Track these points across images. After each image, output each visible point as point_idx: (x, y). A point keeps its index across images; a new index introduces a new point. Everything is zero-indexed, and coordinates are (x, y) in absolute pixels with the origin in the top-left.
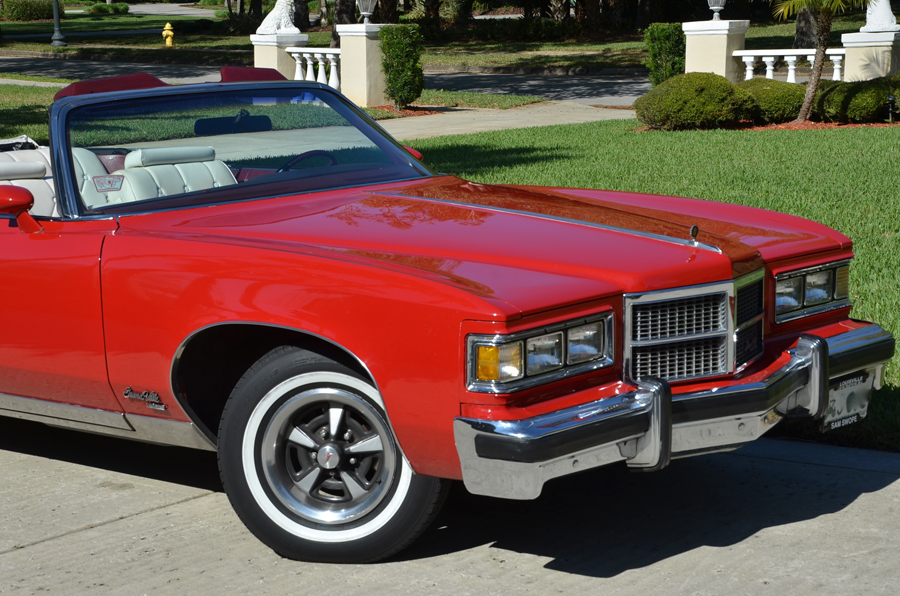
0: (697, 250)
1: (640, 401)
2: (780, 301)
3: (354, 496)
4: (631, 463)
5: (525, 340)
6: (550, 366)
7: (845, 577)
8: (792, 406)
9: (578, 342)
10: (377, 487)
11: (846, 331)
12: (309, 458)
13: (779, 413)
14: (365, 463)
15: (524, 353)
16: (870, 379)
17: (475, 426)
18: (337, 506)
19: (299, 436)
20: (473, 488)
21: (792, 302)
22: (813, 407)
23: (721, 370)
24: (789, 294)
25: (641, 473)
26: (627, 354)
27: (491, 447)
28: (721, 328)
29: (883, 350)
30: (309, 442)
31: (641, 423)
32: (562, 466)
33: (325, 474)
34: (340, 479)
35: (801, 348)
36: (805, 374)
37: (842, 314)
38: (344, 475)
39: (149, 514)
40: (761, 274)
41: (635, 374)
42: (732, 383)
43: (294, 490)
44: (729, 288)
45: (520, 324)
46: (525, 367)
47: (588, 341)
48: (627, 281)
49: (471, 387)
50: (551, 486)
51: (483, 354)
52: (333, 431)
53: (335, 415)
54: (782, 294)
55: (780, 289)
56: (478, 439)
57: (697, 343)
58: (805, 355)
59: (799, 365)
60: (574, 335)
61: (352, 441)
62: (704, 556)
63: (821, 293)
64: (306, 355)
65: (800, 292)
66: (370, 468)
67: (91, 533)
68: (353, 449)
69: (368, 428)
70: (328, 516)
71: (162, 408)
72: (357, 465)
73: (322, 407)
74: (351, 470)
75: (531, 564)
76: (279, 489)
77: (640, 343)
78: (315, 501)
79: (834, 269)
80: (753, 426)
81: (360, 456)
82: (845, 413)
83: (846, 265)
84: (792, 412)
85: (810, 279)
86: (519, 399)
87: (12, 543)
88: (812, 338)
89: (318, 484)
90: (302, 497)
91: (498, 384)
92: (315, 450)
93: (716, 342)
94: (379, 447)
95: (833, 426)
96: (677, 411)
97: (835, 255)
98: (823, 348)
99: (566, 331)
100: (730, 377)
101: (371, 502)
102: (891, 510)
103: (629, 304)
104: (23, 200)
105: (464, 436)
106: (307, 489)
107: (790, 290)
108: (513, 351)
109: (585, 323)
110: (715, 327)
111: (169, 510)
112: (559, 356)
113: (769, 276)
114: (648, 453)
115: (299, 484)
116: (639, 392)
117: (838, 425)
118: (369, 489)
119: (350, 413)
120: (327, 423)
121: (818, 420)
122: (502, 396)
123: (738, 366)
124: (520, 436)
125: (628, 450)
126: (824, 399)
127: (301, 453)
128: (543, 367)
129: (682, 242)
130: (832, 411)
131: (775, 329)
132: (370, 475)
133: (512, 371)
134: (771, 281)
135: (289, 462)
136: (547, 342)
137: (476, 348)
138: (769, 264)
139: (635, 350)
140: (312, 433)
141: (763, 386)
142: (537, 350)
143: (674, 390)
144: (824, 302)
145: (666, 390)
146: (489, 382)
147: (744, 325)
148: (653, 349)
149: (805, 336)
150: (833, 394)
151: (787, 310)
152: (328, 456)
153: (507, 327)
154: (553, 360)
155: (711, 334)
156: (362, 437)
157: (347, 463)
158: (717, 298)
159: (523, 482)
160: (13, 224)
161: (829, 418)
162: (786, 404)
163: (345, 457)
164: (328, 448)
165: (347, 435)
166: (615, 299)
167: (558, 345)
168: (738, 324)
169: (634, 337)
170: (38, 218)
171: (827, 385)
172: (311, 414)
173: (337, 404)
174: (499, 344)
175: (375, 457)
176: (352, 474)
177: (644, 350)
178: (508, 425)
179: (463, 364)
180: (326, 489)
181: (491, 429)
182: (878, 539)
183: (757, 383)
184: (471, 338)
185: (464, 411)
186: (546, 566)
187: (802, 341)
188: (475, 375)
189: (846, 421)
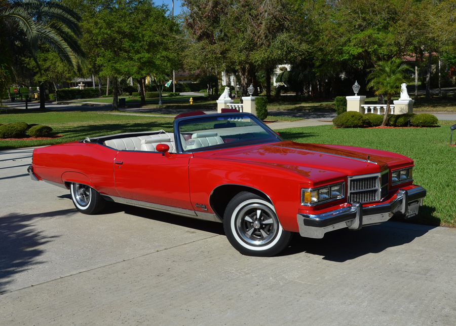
0: (369, 163)
1: (353, 209)
2: (393, 179)
3: (264, 237)
4: (350, 228)
5: (319, 190)
6: (326, 198)
7: (414, 262)
8: (397, 211)
9: (334, 191)
10: (271, 234)
11: (412, 188)
12: (251, 225)
13: (393, 213)
14: (268, 227)
15: (318, 194)
16: (419, 203)
17: (304, 216)
18: (260, 240)
19: (247, 218)
20: (302, 235)
21: (397, 179)
22: (403, 211)
23: (377, 200)
24: (395, 177)
25: (353, 231)
26: (349, 195)
27: (308, 222)
28: (377, 187)
29: (423, 194)
30: (251, 221)
31: (353, 216)
32: (330, 229)
33: (255, 230)
34: (260, 232)
35: (400, 193)
36: (401, 201)
37: (411, 183)
38: (261, 230)
39: (201, 241)
40: (387, 171)
41: (351, 201)
42: (380, 204)
43: (246, 234)
44: (379, 175)
45: (317, 185)
46: (318, 198)
47: (337, 191)
48: (349, 172)
49: (302, 204)
50: (327, 234)
51: (306, 194)
52: (258, 217)
53: (259, 212)
54: (393, 177)
55: (393, 175)
56: (304, 220)
57: (370, 192)
58: (401, 195)
59: (399, 198)
60: (333, 189)
61: (264, 220)
62: (370, 256)
63: (405, 177)
64: (251, 194)
65: (399, 176)
66: (269, 229)
67: (186, 246)
68: (264, 222)
69: (269, 216)
70: (257, 243)
71: (206, 210)
72: (265, 227)
73: (255, 210)
74: (263, 229)
75: (318, 258)
76: (242, 234)
77: (353, 191)
78: (252, 238)
79: (408, 169)
80: (386, 217)
81: (266, 225)
82: (412, 213)
83: (412, 168)
84: (396, 213)
85: (402, 172)
86: (317, 208)
87: (164, 248)
88: (403, 190)
89: (253, 233)
90: (249, 237)
91: (310, 203)
92: (253, 223)
93: (375, 191)
94: (272, 222)
95: (409, 217)
96: (364, 212)
97: (408, 165)
98: (406, 193)
99: (331, 187)
100: (379, 202)
101: (269, 239)
102: (425, 242)
103: (349, 179)
104: (166, 148)
105: (300, 219)
106: (250, 234)
107: (395, 176)
108: (315, 193)
109: (336, 185)
110: (375, 187)
111: (207, 239)
112: (329, 195)
113: (390, 171)
114: (355, 225)
115: (248, 233)
116: (352, 206)
117: (410, 217)
118: (269, 235)
119: (263, 212)
120: (256, 215)
121: (404, 215)
122: (311, 207)
123: (381, 198)
124: (317, 219)
125: (349, 224)
126: (406, 209)
127: (248, 224)
128: (324, 198)
129: (365, 161)
130: (408, 212)
131: (391, 187)
132: (269, 230)
133: (315, 199)
134: (390, 173)
135: (245, 226)
136: (325, 191)
137: (304, 192)
138: (390, 168)
139: (351, 193)
140: (251, 218)
141: (389, 205)
142: (322, 193)
143: (363, 206)
144: (405, 179)
145: (361, 205)
146: (308, 203)
147: (383, 186)
148: (356, 193)
149: (400, 190)
150: (409, 207)
151: (395, 182)
152: (257, 224)
153: (314, 186)
154: (327, 196)
155: (374, 189)
156: (267, 219)
157: (262, 227)
158: (376, 178)
159: (318, 233)
160: (163, 155)
161: (407, 215)
162: (395, 211)
163: (261, 225)
164: (256, 222)
165: (262, 218)
166: (345, 178)
167: (328, 192)
168: (382, 185)
169: (351, 190)
170: (170, 153)
171: (407, 205)
172: (252, 212)
173: (259, 209)
174: (311, 191)
175: (270, 225)
176: (264, 230)
177: (353, 193)
178: (314, 216)
179: (300, 197)
180: (256, 235)
181: (309, 217)
182: (422, 251)
183: (387, 204)
184: (302, 189)
185: (300, 211)
186: (323, 259)
187: (400, 191)
188: (303, 201)
189: (412, 216)
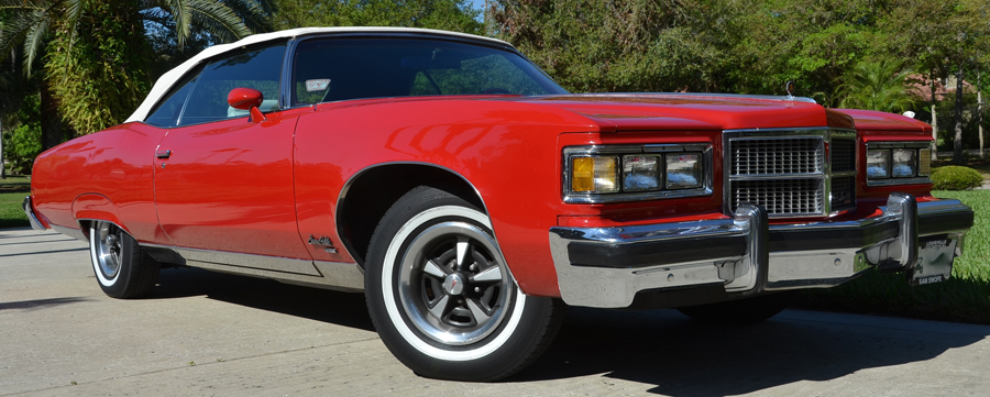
0: (792, 103)
1: (739, 225)
2: (870, 170)
3: (479, 322)
4: (729, 288)
5: (621, 156)
6: (648, 186)
8: (884, 257)
9: (676, 171)
10: (497, 312)
11: (929, 201)
14: (489, 292)
15: (619, 167)
16: (952, 245)
17: (567, 234)
18: (459, 330)
19: (432, 268)
20: (571, 299)
21: (882, 173)
22: (904, 259)
23: (817, 213)
24: (878, 165)
26: (727, 186)
27: (584, 255)
28: (817, 171)
29: (964, 219)
30: (440, 273)
31: (737, 246)
32: (656, 277)
33: (452, 301)
34: (466, 307)
35: (892, 203)
36: (896, 227)
38: (470, 303)
40: (852, 135)
41: (734, 208)
42: (826, 223)
43: (428, 316)
45: (618, 140)
46: (621, 182)
47: (686, 171)
48: (725, 119)
49: (567, 198)
51: (579, 165)
52: (460, 261)
53: (462, 248)
54: (872, 165)
55: (870, 160)
56: (570, 247)
58: (896, 211)
59: (891, 217)
60: (673, 164)
61: (477, 271)
63: (906, 169)
64: (435, 192)
65: (889, 163)
68: (477, 277)
69: (489, 260)
71: (334, 251)
72: (481, 294)
73: (449, 241)
74: (476, 298)
76: (413, 314)
77: (739, 177)
78: (446, 325)
79: (918, 148)
80: (846, 263)
81: (484, 284)
82: (930, 272)
84: (882, 262)
86: (611, 210)
88: (902, 194)
89: (447, 312)
90: (434, 320)
91: (593, 194)
92: (444, 279)
93: (813, 184)
94: (498, 277)
95: (921, 282)
96: (773, 239)
98: (912, 205)
99: (664, 157)
100: (824, 220)
101: (491, 326)
103: (728, 139)
105: (557, 246)
106: (439, 316)
107: (880, 160)
108: (609, 163)
109: (684, 151)
110: (811, 170)
112: (658, 179)
113: (861, 141)
114: (745, 278)
115: (432, 310)
116: (737, 218)
117: (925, 281)
118: (490, 314)
119: (475, 245)
120: (455, 257)
121: (908, 271)
122: (597, 206)
123: (833, 209)
124: (612, 241)
125: (726, 272)
126: (913, 254)
127: (433, 283)
128: (640, 186)
130: (919, 268)
131: (867, 188)
132: (492, 303)
133: (607, 183)
134: (862, 147)
135: (421, 291)
136: (645, 164)
137: (573, 159)
138: (861, 131)
139: (734, 183)
140: (443, 265)
144: (909, 177)
146: (584, 193)
147: (838, 173)
148: (752, 183)
149: (894, 196)
150: (921, 252)
151: (876, 177)
152: (455, 284)
153: (604, 138)
154: (650, 182)
155: (807, 175)
156: (485, 267)
157: (471, 290)
158: (812, 144)
159: (612, 289)
160: (250, 119)
161: (917, 274)
162: (877, 254)
163: (469, 285)
164: (454, 276)
165: (472, 267)
166: (713, 133)
167: (656, 168)
168: (833, 170)
169: (734, 172)
171: (917, 242)
172: (441, 248)
173: (463, 238)
174: (594, 155)
175: (495, 287)
176: (477, 302)
177: (743, 184)
178: (601, 231)
179: (564, 175)
180: (454, 316)
181: (579, 235)
184: (566, 150)
185: (561, 223)
186: (650, 391)
187: (892, 198)
188: (570, 188)
189: (932, 280)
